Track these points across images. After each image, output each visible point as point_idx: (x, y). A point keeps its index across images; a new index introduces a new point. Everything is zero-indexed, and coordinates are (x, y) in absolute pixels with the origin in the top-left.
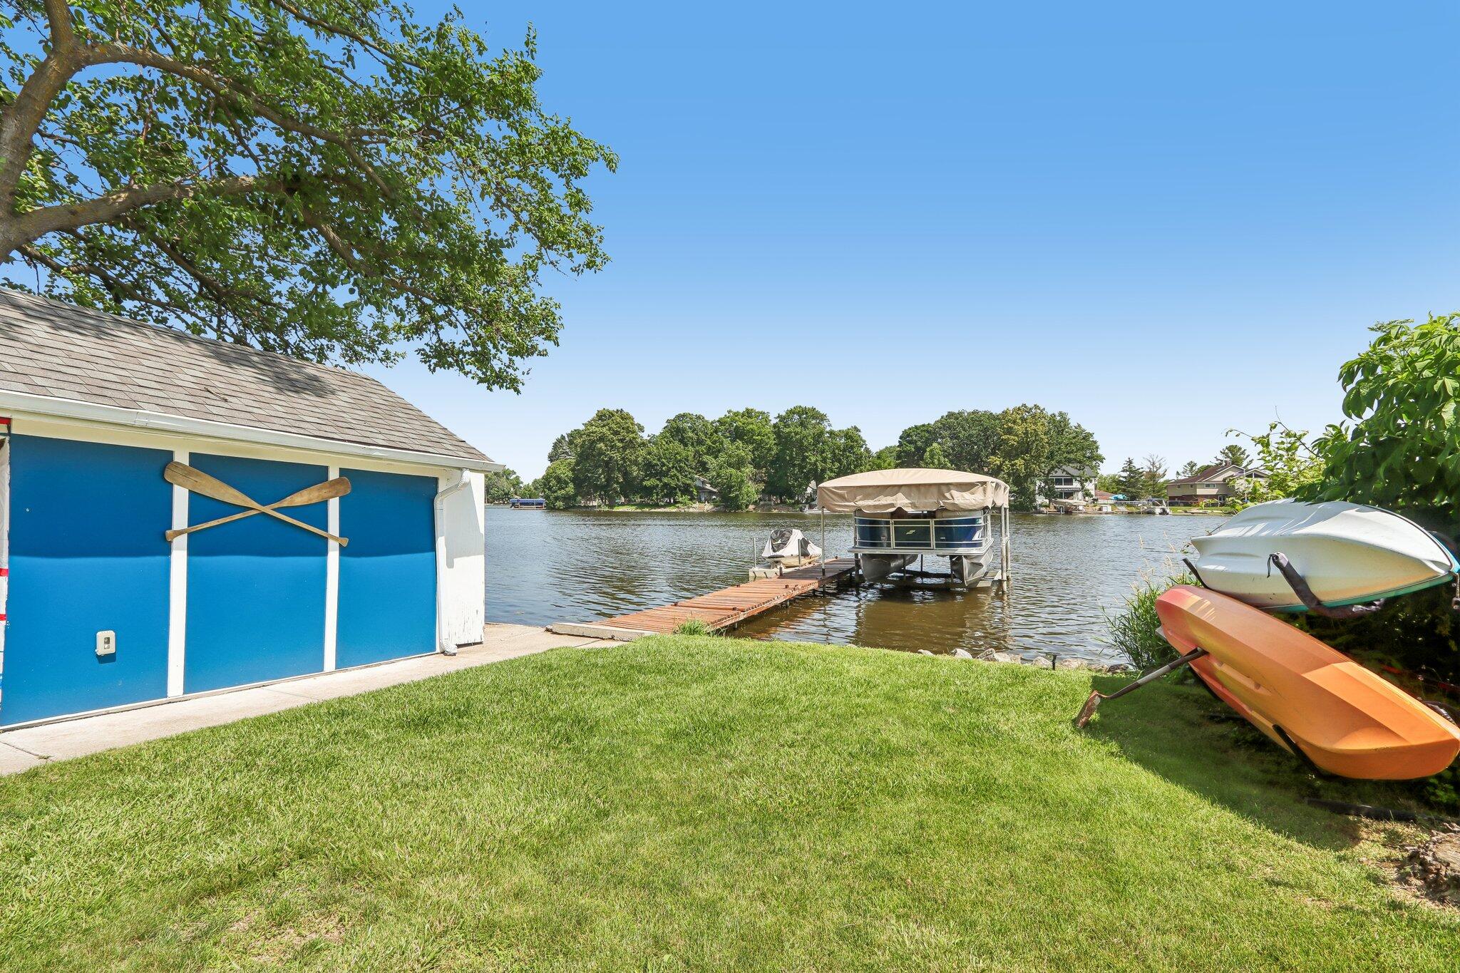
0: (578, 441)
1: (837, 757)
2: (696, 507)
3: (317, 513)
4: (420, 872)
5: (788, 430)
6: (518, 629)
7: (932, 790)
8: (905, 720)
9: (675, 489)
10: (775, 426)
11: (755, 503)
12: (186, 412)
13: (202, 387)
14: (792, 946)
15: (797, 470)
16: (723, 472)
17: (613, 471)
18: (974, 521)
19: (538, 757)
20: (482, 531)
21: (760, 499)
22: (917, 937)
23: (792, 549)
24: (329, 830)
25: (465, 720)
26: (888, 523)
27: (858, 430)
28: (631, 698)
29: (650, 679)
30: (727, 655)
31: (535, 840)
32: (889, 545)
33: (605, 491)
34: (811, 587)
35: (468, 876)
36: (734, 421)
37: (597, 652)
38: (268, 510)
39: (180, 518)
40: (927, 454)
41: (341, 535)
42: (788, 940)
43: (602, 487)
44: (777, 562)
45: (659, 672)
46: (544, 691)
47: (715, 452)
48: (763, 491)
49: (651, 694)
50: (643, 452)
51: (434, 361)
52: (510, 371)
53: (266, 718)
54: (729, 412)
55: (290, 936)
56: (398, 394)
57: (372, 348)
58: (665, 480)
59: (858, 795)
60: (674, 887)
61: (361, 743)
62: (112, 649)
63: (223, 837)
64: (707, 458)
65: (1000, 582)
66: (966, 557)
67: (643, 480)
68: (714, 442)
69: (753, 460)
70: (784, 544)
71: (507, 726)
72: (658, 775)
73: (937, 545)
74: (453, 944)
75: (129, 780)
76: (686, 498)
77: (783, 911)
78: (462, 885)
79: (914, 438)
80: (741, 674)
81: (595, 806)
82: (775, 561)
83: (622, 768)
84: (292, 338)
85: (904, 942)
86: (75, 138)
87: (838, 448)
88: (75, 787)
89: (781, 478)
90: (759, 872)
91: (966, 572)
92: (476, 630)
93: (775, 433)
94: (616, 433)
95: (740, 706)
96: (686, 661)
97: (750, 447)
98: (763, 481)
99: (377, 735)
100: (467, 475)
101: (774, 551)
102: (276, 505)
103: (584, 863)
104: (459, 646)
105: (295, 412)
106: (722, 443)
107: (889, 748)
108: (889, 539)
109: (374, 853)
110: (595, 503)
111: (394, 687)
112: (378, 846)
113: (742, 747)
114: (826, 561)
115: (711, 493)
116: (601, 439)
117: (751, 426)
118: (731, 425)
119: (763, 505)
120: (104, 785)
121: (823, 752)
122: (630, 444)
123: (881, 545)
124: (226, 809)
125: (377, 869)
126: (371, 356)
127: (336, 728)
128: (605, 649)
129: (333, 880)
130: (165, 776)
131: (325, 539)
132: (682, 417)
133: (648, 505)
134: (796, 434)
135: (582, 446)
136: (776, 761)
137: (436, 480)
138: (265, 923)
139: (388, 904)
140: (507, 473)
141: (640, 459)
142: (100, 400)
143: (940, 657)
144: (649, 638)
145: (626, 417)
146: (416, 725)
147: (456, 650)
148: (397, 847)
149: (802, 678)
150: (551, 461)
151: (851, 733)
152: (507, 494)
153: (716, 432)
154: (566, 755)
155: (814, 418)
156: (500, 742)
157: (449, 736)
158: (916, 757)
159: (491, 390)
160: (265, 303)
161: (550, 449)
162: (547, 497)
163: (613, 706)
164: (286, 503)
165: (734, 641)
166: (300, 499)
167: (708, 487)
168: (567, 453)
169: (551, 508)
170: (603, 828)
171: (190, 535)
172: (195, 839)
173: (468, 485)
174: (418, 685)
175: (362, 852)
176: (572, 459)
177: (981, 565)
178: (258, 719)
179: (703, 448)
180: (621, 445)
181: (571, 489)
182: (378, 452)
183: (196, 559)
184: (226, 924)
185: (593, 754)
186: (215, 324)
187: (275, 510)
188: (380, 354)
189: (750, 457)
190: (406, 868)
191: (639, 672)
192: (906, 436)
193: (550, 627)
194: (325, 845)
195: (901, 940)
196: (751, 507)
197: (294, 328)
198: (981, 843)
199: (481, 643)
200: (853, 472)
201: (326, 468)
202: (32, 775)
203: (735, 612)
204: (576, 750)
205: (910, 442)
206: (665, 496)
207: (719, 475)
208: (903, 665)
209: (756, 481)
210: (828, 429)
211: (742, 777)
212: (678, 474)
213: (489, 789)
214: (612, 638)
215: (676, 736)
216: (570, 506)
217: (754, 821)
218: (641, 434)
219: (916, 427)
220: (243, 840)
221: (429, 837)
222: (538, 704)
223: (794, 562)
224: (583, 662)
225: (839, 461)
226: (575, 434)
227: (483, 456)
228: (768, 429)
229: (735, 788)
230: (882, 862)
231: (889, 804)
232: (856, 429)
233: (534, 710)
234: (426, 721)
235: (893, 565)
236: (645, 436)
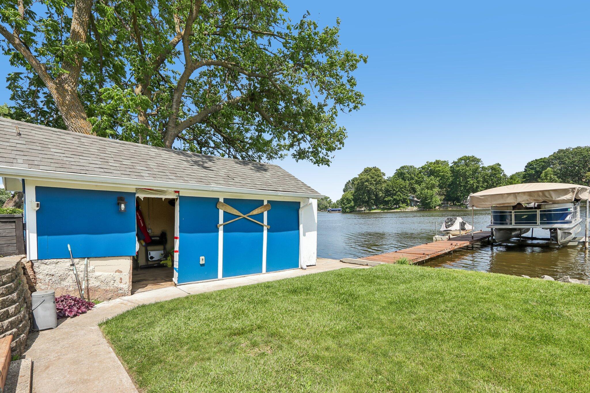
0: (356, 182)
1: (466, 318)
2: (409, 209)
3: (260, 217)
4: (294, 337)
5: (458, 169)
6: (329, 261)
7: (515, 336)
8: (506, 306)
9: (399, 201)
10: (451, 167)
11: (439, 205)
12: (223, 185)
13: (227, 175)
14: (433, 382)
15: (462, 188)
16: (423, 192)
17: (371, 195)
18: (566, 209)
19: (335, 306)
20: (316, 222)
21: (442, 204)
22: (492, 389)
23: (456, 226)
24: (266, 322)
25: (309, 291)
26: (511, 212)
27: (500, 165)
28: (373, 288)
29: (382, 281)
30: (418, 273)
31: (333, 333)
32: (511, 224)
33: (368, 204)
34: (465, 245)
35: (310, 341)
36: (429, 166)
37: (360, 270)
38: (245, 216)
39: (221, 221)
40: (543, 175)
41: (268, 225)
42: (431, 380)
43: (367, 202)
44: (448, 233)
45: (386, 279)
46: (338, 283)
47: (419, 183)
48: (444, 199)
49: (382, 287)
50: (384, 185)
51: (298, 157)
52: (326, 157)
53: (246, 286)
54: (427, 162)
55: (256, 350)
56: (287, 171)
57: (276, 154)
58: (395, 197)
59: (474, 334)
60: (385, 355)
61: (275, 296)
62: (204, 263)
63: (237, 320)
64: (416, 186)
65: (584, 243)
66: (560, 229)
67: (384, 198)
68: (419, 178)
69: (439, 185)
70: (452, 224)
71: (324, 295)
72: (382, 317)
73: (541, 223)
74: (305, 360)
75: (211, 301)
76: (404, 205)
77: (431, 370)
78: (308, 343)
79: (535, 166)
80: (424, 281)
81: (356, 325)
82: (447, 232)
83: (367, 313)
84: (250, 153)
85: (485, 390)
86: (189, 95)
87: (487, 175)
88: (198, 302)
89: (453, 193)
90: (422, 356)
91: (559, 237)
92: (313, 260)
93: (451, 170)
94: (372, 178)
95: (421, 294)
96: (399, 275)
97: (438, 179)
98: (444, 194)
99: (280, 294)
100: (311, 200)
101: (447, 228)
102: (248, 215)
103: (351, 343)
104: (307, 266)
105: (253, 181)
106: (423, 178)
107: (494, 316)
108: (511, 220)
109: (280, 330)
110: (363, 209)
111: (285, 279)
112: (281, 328)
113: (420, 310)
114: (474, 233)
115: (417, 202)
116: (366, 181)
117: (439, 168)
118: (428, 169)
119: (444, 207)
120: (205, 302)
121: (460, 315)
122: (379, 182)
123: (506, 224)
124: (237, 312)
125: (281, 335)
126: (276, 156)
127: (267, 291)
128: (364, 269)
129: (268, 336)
130: (220, 301)
131: (263, 226)
132: (403, 168)
133: (386, 209)
134: (462, 170)
135: (358, 184)
136: (436, 317)
137: (299, 203)
138: (250, 345)
139: (285, 345)
140: (326, 198)
141: (383, 188)
142: (201, 183)
143: (533, 279)
144: (382, 265)
145: (376, 170)
146: (293, 292)
147: (306, 268)
148: (287, 329)
149: (454, 284)
150: (344, 192)
151: (475, 309)
152: (326, 207)
153: (420, 173)
154: (346, 307)
155: (473, 161)
156: (322, 300)
157: (303, 296)
158: (509, 322)
159: (319, 166)
160: (242, 142)
161: (344, 187)
162: (342, 208)
163: (366, 290)
164: (251, 214)
165: (421, 267)
166: (255, 212)
167: (415, 199)
168: (351, 188)
169: (344, 212)
170: (359, 333)
171: (224, 226)
172: (229, 319)
173: (311, 204)
174: (293, 279)
175: (276, 329)
176: (353, 191)
177: (570, 234)
178: (243, 287)
179: (413, 181)
180: (375, 183)
181: (352, 204)
182: (280, 193)
183: (226, 233)
184: (240, 343)
185: (356, 307)
186: (227, 152)
187: (248, 216)
188: (279, 155)
189: (437, 183)
190: (290, 336)
191: (378, 278)
192: (529, 166)
193: (342, 260)
194: (266, 325)
195: (484, 389)
196: (437, 208)
197: (251, 149)
198: (536, 360)
199: (315, 265)
200: (495, 187)
201: (263, 201)
202: (187, 298)
203: (424, 255)
204: (350, 305)
205: (532, 169)
206: (395, 204)
207: (421, 193)
208: (510, 282)
209: (440, 194)
210: (481, 166)
211: (419, 322)
212: (401, 194)
213: (317, 315)
214: (367, 265)
215: (391, 303)
216: (352, 210)
217: (422, 338)
218: (384, 177)
219: (536, 160)
220: (242, 321)
221: (297, 327)
222: (336, 288)
223: (458, 233)
224: (354, 274)
225: (487, 182)
226: (354, 180)
227: (317, 192)
228: (448, 169)
229: (415, 325)
230: (481, 360)
231: (490, 340)
232: (499, 165)
233: (334, 290)
234: (296, 291)
235: (513, 234)
236: (385, 178)
